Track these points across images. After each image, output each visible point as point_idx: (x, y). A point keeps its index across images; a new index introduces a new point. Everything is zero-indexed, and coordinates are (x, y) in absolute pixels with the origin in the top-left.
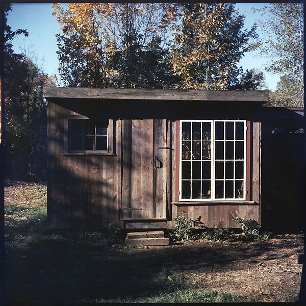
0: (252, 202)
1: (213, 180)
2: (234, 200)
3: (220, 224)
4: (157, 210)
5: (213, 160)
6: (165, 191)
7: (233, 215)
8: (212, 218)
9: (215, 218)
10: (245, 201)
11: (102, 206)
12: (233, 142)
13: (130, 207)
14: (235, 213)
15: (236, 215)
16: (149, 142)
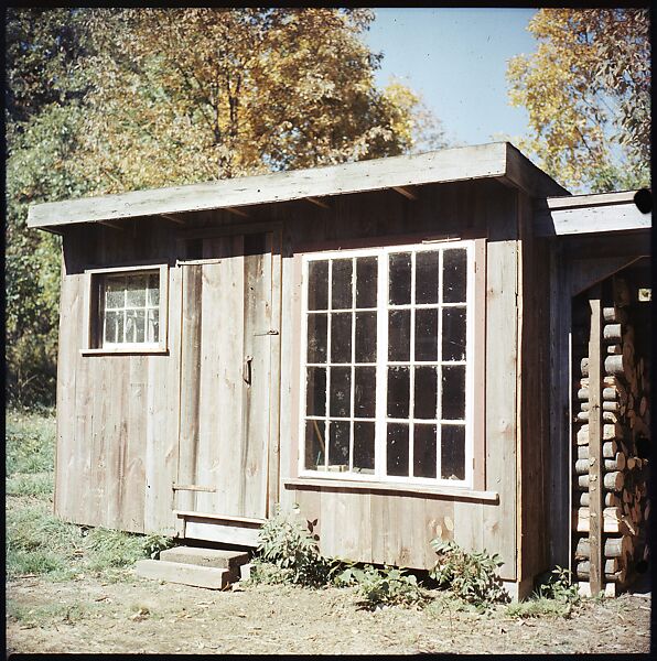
0: (491, 495)
1: (381, 420)
2: (439, 484)
3: (404, 553)
4: (248, 498)
5: (382, 364)
6: (266, 448)
7: (439, 531)
8: (380, 534)
9: (390, 533)
10: (469, 489)
11: (144, 475)
12: (436, 310)
13: (194, 484)
14: (444, 526)
15: (446, 533)
16: (236, 320)
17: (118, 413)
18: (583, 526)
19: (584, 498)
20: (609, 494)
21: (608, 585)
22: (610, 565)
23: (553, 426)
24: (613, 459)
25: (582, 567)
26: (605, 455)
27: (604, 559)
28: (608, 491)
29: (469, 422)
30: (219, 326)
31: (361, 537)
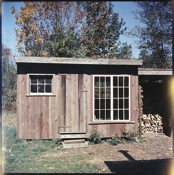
1: (112, 109)
2: (124, 121)
3: (116, 135)
4: (80, 127)
7: (123, 129)
8: (111, 131)
9: (113, 131)
10: (129, 121)
11: (49, 125)
12: (123, 88)
13: (65, 126)
14: (124, 128)
15: (125, 130)
16: (76, 88)
17: (39, 110)
21: (142, 135)
29: (130, 109)
30: (71, 89)
31: (107, 132)
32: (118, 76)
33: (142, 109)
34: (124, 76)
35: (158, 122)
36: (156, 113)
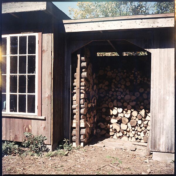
0: (43, 118)
2: (27, 114)
3: (16, 137)
5: (8, 75)
7: (27, 129)
8: (8, 131)
9: (11, 131)
10: (36, 116)
12: (26, 56)
14: (28, 128)
15: (29, 130)
18: (74, 125)
19: (75, 117)
20: (82, 115)
21: (81, 143)
22: (82, 137)
23: (65, 94)
24: (83, 104)
25: (74, 138)
26: (81, 103)
27: (80, 135)
28: (82, 114)
29: (36, 94)
32: (18, 35)
33: (82, 96)
34: (27, 35)
35: (146, 122)
36: (141, 107)
